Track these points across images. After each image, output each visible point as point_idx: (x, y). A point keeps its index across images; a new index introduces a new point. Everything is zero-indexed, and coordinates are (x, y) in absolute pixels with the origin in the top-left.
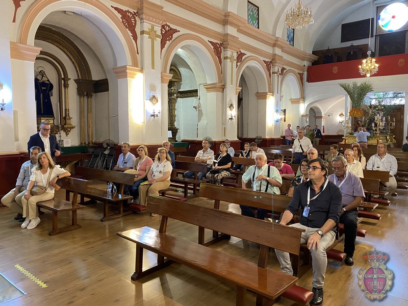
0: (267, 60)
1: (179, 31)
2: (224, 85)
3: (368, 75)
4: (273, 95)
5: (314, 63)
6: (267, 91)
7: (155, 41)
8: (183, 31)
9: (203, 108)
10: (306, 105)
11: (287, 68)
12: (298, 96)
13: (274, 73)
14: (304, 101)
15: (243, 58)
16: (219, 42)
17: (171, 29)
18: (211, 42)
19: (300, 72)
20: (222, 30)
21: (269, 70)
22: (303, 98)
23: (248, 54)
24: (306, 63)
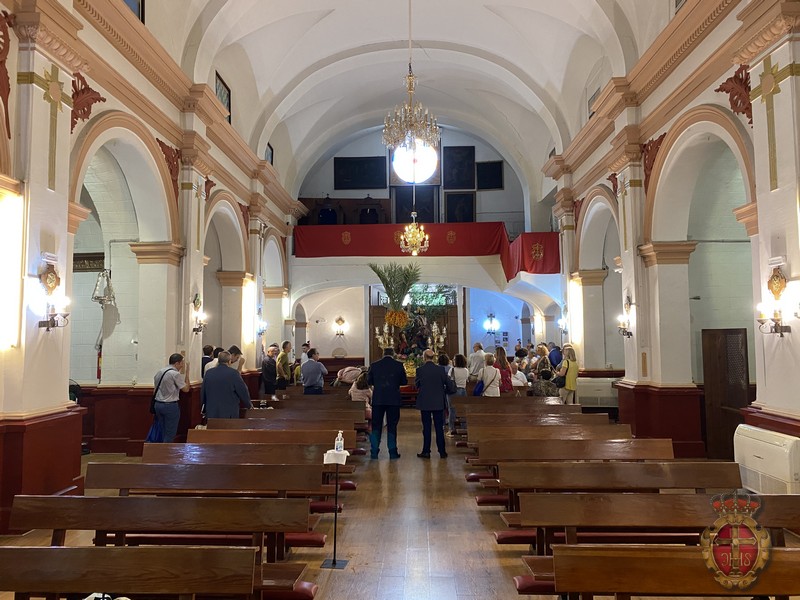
0: (244, 203)
1: (104, 100)
2: (183, 249)
3: (415, 253)
4: (252, 278)
5: (302, 221)
6: (244, 269)
7: (59, 111)
8: (112, 103)
9: (121, 302)
10: (293, 301)
11: (270, 225)
12: (280, 283)
13: (253, 232)
14: (288, 292)
15: (212, 190)
16: (174, 147)
17: (87, 89)
18: (161, 143)
19: (284, 236)
20: (178, 121)
21: (246, 224)
22: (288, 286)
23: (219, 185)
24: (290, 219)
